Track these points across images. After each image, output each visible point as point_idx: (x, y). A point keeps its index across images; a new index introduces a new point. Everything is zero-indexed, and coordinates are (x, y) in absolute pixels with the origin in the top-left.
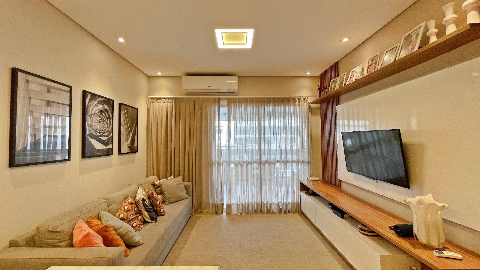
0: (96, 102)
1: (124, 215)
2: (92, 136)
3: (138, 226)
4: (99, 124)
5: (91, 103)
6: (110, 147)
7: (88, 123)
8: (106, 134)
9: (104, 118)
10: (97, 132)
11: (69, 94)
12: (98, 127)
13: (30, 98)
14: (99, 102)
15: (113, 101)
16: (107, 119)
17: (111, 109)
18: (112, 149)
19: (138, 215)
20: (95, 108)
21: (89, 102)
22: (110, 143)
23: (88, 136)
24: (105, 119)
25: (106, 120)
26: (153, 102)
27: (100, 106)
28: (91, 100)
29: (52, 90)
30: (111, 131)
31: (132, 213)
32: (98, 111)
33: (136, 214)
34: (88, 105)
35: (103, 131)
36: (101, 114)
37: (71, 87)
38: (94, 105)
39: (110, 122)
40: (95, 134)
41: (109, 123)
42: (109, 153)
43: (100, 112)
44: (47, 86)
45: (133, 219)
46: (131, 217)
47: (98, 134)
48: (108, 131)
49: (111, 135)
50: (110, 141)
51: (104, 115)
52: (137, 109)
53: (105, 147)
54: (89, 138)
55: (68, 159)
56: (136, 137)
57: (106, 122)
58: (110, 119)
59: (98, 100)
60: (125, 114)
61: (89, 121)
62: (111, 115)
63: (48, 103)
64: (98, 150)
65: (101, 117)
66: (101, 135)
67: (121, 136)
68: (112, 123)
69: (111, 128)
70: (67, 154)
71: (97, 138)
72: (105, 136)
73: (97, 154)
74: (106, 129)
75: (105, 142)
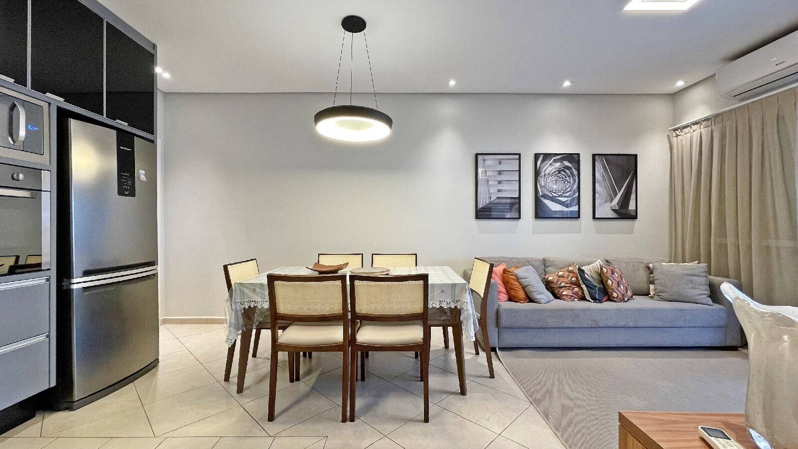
0: (551, 162)
1: (553, 279)
2: (545, 196)
3: (568, 296)
4: (556, 184)
5: (544, 164)
6: (575, 208)
7: (540, 185)
8: (568, 194)
9: (564, 177)
10: (553, 192)
11: (518, 161)
12: (555, 187)
13: (486, 171)
14: (555, 161)
15: (578, 155)
16: (569, 176)
17: (576, 165)
18: (579, 211)
19: (573, 286)
20: (549, 168)
21: (541, 163)
22: (574, 204)
23: (540, 198)
24: (566, 177)
25: (568, 179)
26: (677, 136)
27: (558, 165)
28: (543, 161)
29: (502, 161)
30: (577, 190)
31: (566, 280)
32: (553, 171)
34: (540, 167)
35: (562, 191)
36: (559, 172)
37: (519, 155)
38: (549, 164)
39: (574, 181)
40: (550, 195)
41: (572, 181)
42: (577, 216)
43: (557, 171)
44: (498, 159)
46: (563, 284)
47: (555, 195)
49: (577, 195)
50: (576, 202)
51: (563, 173)
52: (636, 156)
53: (566, 209)
54: (542, 199)
55: (519, 218)
56: (633, 196)
57: (567, 180)
58: (575, 176)
59: (553, 159)
60: (604, 167)
61: (542, 181)
62: (575, 172)
63: (500, 173)
64: (556, 212)
65: (558, 176)
66: (560, 196)
67: (597, 195)
68: (577, 180)
69: (575, 187)
70: (518, 213)
71: (553, 199)
72: (565, 197)
73: (554, 216)
74: (567, 189)
75: (566, 203)
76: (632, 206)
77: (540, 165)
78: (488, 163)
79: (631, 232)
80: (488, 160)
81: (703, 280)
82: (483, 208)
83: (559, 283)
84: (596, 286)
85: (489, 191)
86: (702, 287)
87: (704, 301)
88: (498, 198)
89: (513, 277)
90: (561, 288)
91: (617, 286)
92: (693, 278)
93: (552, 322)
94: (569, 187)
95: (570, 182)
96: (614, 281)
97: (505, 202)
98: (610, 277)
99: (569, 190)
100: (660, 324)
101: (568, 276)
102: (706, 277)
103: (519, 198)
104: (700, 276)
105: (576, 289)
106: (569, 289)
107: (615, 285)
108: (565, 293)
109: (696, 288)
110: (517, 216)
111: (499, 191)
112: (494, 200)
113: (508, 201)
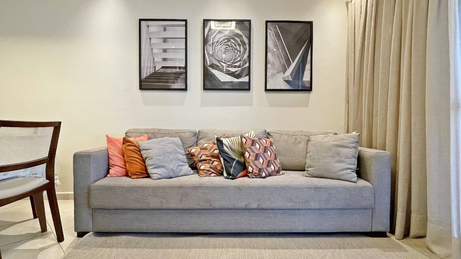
1: (195, 151)
2: (213, 66)
3: (205, 171)
4: (225, 53)
6: (245, 79)
7: (208, 54)
8: (237, 64)
9: (233, 45)
10: (222, 62)
11: (184, 28)
12: (224, 56)
13: (150, 39)
14: (224, 28)
15: (249, 21)
16: (239, 45)
17: (247, 32)
18: (249, 82)
19: (213, 159)
20: (218, 35)
22: (244, 75)
23: (208, 67)
24: (235, 46)
25: (238, 47)
27: (227, 32)
29: (168, 28)
30: (247, 60)
31: (207, 153)
32: (222, 38)
33: (212, 156)
34: (208, 35)
35: (232, 61)
36: (229, 41)
37: (186, 21)
38: (217, 31)
39: (245, 49)
40: (219, 65)
41: (242, 50)
42: (246, 87)
43: (226, 39)
44: (163, 26)
45: (205, 160)
46: (204, 157)
47: (223, 65)
48: (240, 61)
49: (247, 65)
50: (246, 72)
51: (233, 41)
52: (311, 23)
53: (236, 80)
54: (210, 69)
55: (185, 89)
56: (308, 67)
57: (237, 49)
58: (246, 45)
59: (222, 26)
60: (278, 36)
61: (210, 50)
62: (246, 41)
63: (165, 40)
64: (224, 83)
65: (227, 45)
66: (229, 66)
67: (269, 66)
68: (248, 50)
69: (246, 56)
70: (184, 85)
71: (222, 70)
72: (235, 67)
73: (223, 87)
74: (237, 58)
75: (236, 74)
76: (306, 78)
77: (209, 32)
78: (151, 29)
79: (306, 105)
80: (152, 26)
81: (351, 152)
82: (148, 78)
83: (200, 156)
84: (234, 159)
85: (154, 59)
86: (348, 161)
87: (348, 177)
88: (163, 67)
89: (132, 148)
90: (201, 161)
91: (253, 159)
92: (340, 149)
93: (155, 203)
94: (239, 56)
95: (240, 51)
96: (252, 153)
97: (170, 72)
98: (248, 149)
99: (239, 59)
100: (289, 205)
101: (211, 148)
102: (356, 148)
103: (186, 68)
104: (349, 147)
105: (216, 163)
106: (208, 163)
107: (252, 158)
108: (202, 167)
109: (341, 162)
110: (184, 87)
111: (165, 60)
112: (159, 70)
113: (174, 70)
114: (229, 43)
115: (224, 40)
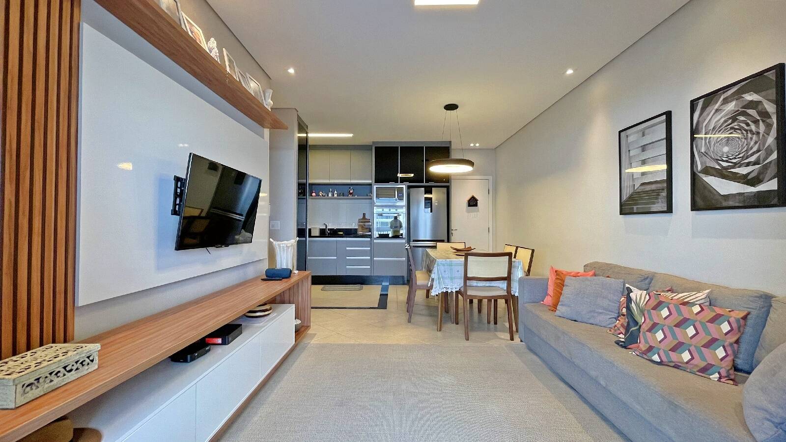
0: (717, 105)
2: (707, 171)
4: (727, 144)
5: (705, 114)
6: (768, 186)
7: (700, 152)
8: (753, 159)
9: (744, 125)
10: (723, 161)
11: (664, 124)
12: (726, 149)
13: (629, 151)
14: (726, 101)
15: (782, 66)
16: (756, 122)
20: (714, 117)
21: (700, 115)
22: (768, 176)
24: (748, 125)
25: (753, 127)
27: (731, 106)
28: (704, 109)
29: (647, 131)
30: (775, 146)
32: (723, 120)
34: (698, 122)
35: (741, 155)
36: (734, 120)
37: (667, 113)
38: (714, 111)
39: (770, 126)
40: (718, 167)
41: (762, 128)
42: (773, 202)
43: (730, 118)
44: (641, 130)
47: (725, 164)
48: (758, 151)
49: (776, 155)
50: (773, 171)
51: (742, 118)
53: (750, 189)
54: (701, 175)
55: (670, 210)
57: (751, 131)
58: (770, 117)
59: (721, 99)
61: (702, 145)
62: (771, 108)
63: (644, 148)
64: (727, 197)
65: (732, 128)
66: (735, 165)
68: (775, 125)
69: (772, 139)
70: (669, 204)
71: (723, 174)
72: (748, 164)
73: (725, 204)
74: (752, 148)
75: (749, 177)
77: (699, 118)
78: (631, 139)
80: (630, 135)
82: (628, 200)
88: (643, 184)
94: (756, 143)
95: (758, 133)
97: (650, 189)
99: (755, 149)
103: (670, 180)
110: (668, 208)
111: (644, 174)
112: (637, 188)
113: (653, 187)
114: (735, 125)
115: (725, 121)
